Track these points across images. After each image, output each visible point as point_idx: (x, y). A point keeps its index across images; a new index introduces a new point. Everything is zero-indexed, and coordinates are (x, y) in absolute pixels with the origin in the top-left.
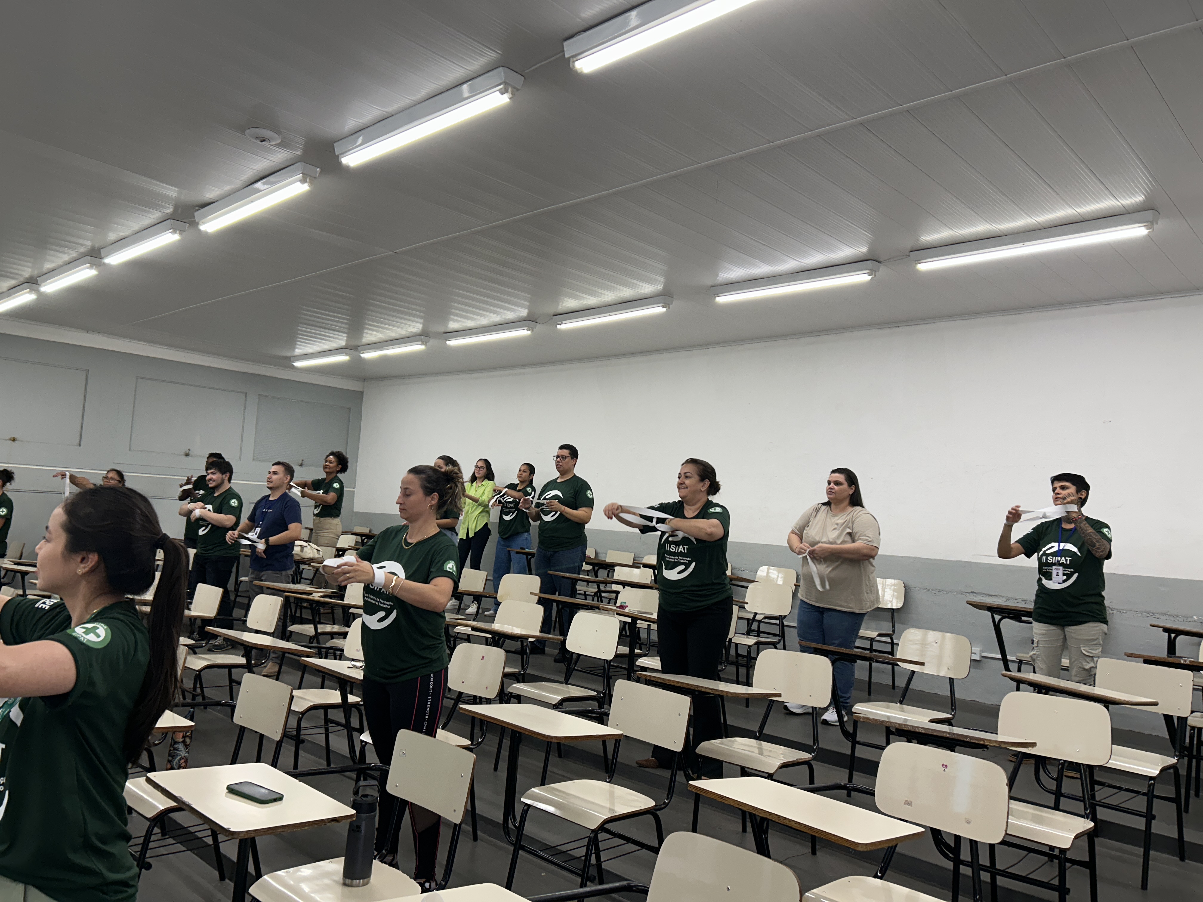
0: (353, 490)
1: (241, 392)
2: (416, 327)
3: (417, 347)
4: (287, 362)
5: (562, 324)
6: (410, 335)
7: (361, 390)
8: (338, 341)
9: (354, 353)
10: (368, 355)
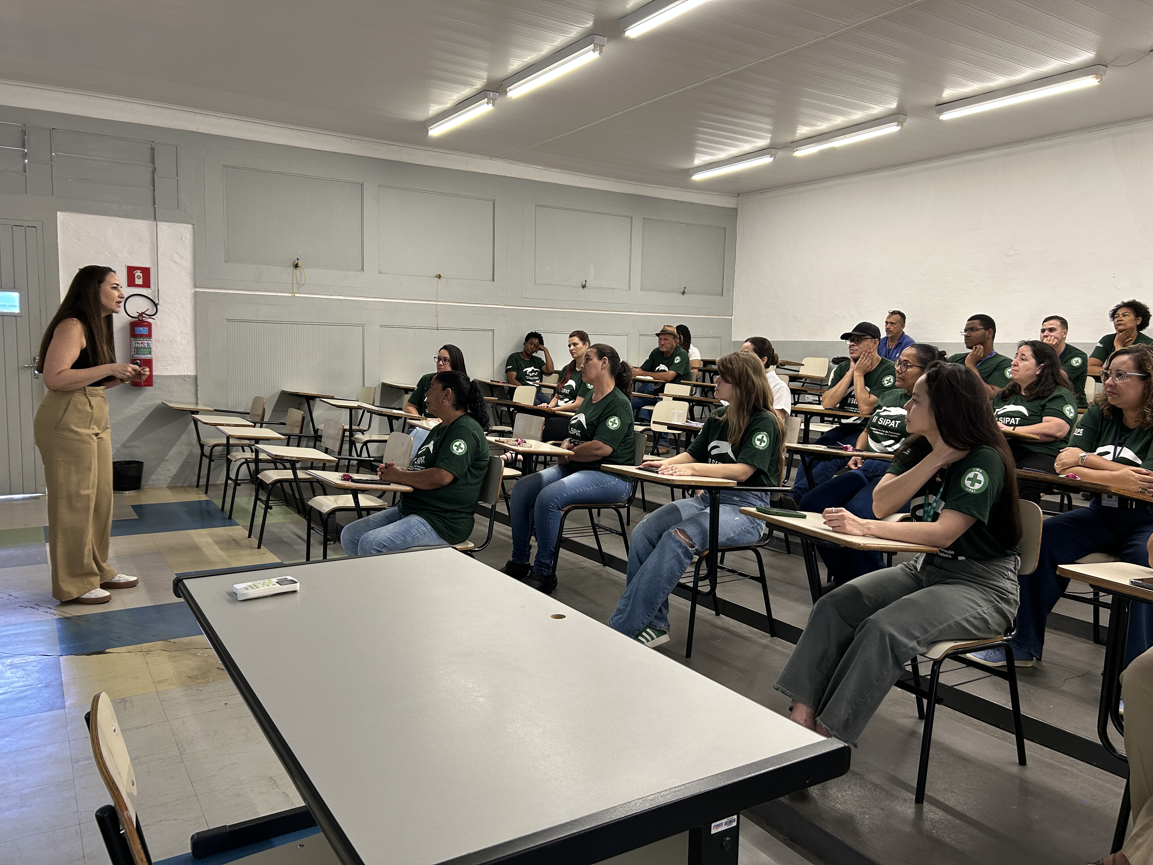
0: (731, 318)
1: (627, 216)
2: (888, 105)
3: (889, 130)
4: (683, 177)
6: (879, 117)
7: (736, 207)
9: (780, 153)
10: (802, 153)
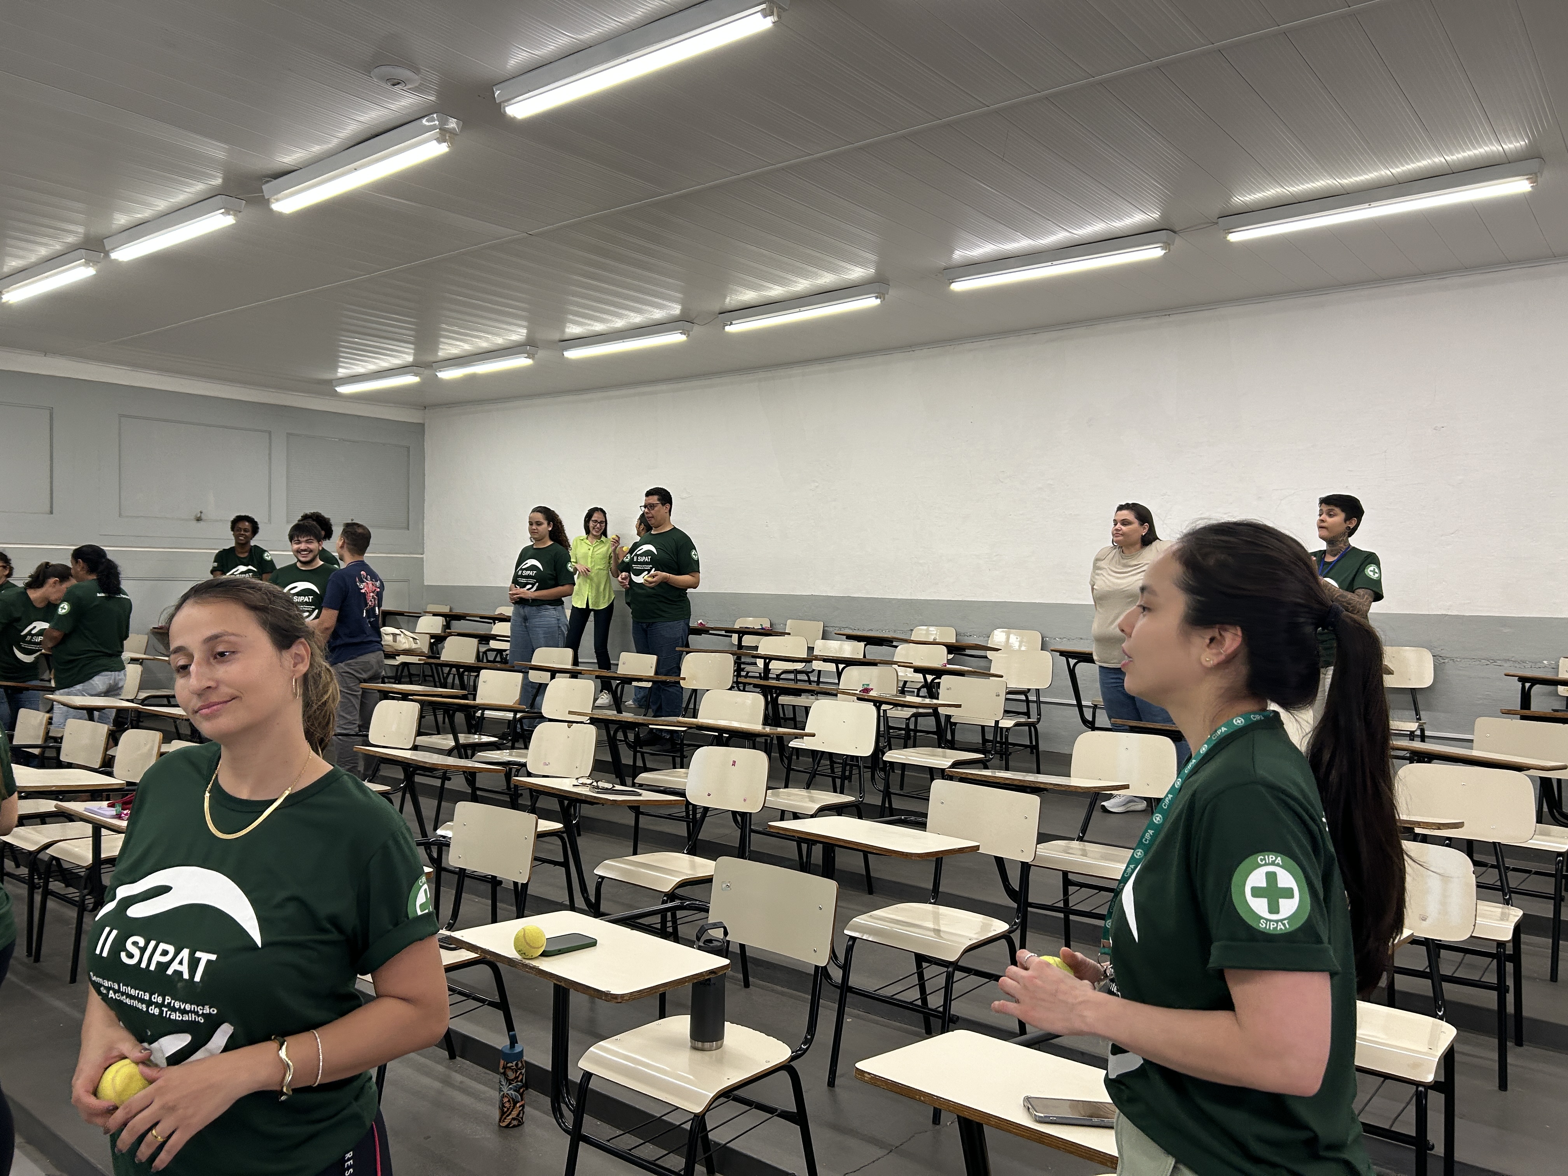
0: (421, 556)
1: (263, 431)
2: (518, 334)
3: (521, 362)
4: (327, 387)
5: (731, 324)
6: (511, 345)
7: (421, 421)
8: (404, 355)
9: (427, 372)
10: (448, 375)
